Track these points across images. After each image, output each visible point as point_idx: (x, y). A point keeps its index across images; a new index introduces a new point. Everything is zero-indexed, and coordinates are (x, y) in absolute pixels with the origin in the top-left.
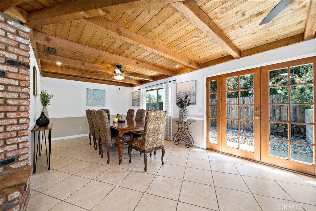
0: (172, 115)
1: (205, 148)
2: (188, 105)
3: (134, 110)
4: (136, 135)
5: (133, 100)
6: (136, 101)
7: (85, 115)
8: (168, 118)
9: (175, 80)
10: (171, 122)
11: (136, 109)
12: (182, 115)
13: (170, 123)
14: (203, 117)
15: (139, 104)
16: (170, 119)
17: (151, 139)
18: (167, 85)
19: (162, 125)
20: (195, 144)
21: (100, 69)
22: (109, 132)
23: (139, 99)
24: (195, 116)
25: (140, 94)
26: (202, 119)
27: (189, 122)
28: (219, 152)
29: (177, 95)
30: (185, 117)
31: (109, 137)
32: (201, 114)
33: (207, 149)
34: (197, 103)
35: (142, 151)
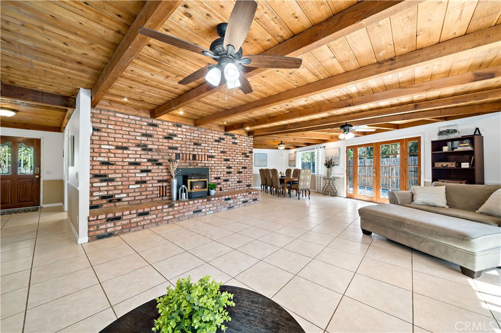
0: (322, 174)
1: (345, 197)
2: (333, 166)
3: (291, 170)
4: (293, 183)
5: (289, 161)
6: (292, 162)
7: (259, 173)
8: (319, 176)
9: (324, 147)
10: (322, 179)
11: (293, 169)
12: (328, 174)
13: (320, 180)
14: (344, 175)
15: (295, 164)
16: (321, 177)
17: (302, 184)
18: (318, 150)
19: (308, 177)
20: (338, 195)
21: (270, 143)
22: (279, 180)
23: (295, 160)
24: (339, 174)
25: (296, 156)
26: (343, 176)
27: (334, 179)
28: (354, 199)
29: (326, 159)
30: (330, 175)
31: (279, 183)
32: (343, 172)
33: (347, 197)
34: (340, 165)
35: (297, 190)
